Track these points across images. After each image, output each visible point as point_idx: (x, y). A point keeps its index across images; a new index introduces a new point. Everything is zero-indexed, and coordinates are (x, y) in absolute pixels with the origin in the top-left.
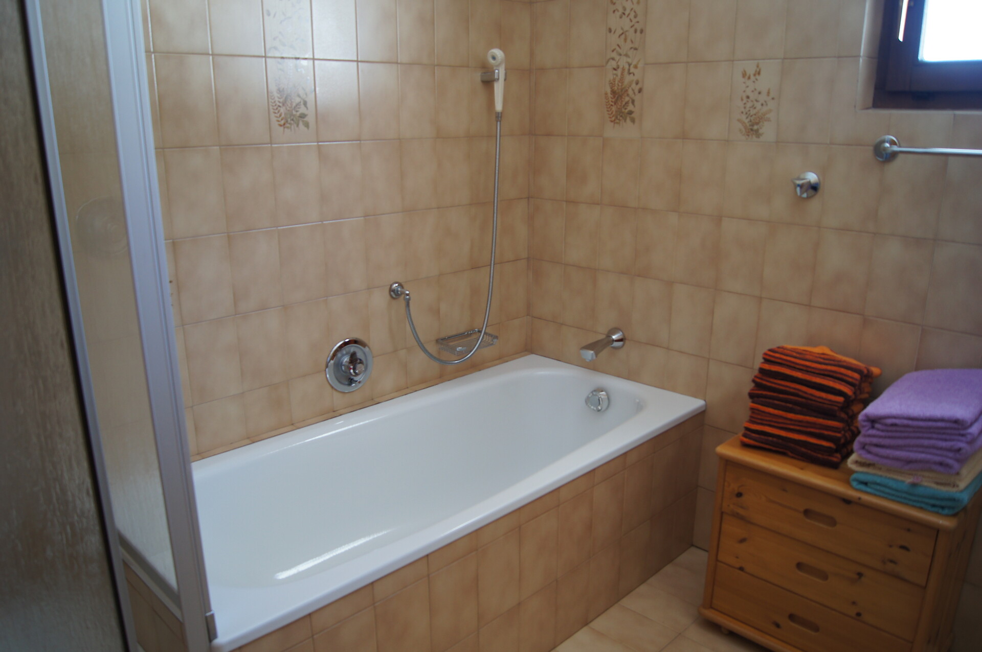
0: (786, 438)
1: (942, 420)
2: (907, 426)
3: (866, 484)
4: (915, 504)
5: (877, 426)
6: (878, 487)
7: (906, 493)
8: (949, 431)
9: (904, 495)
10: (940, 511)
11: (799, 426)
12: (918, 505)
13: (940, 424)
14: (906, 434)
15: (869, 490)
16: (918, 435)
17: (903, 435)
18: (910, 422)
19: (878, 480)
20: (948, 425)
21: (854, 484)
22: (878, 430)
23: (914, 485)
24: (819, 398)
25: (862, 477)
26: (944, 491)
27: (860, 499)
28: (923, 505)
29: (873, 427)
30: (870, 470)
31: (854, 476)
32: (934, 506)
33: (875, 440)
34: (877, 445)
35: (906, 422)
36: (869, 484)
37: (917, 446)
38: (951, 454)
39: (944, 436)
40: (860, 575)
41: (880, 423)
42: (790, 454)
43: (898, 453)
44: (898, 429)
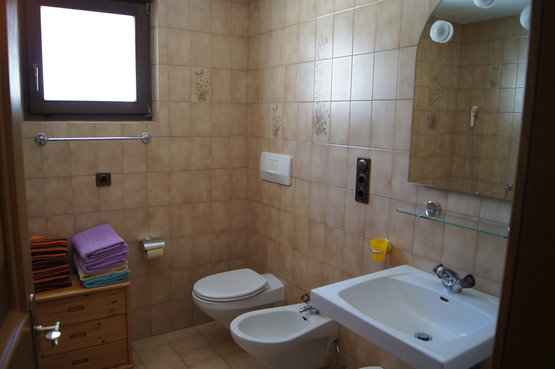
0: (45, 282)
1: (116, 244)
2: (105, 252)
3: (92, 284)
4: (113, 282)
5: (91, 257)
6: (98, 283)
7: (109, 280)
8: (120, 248)
9: (108, 281)
10: (123, 280)
11: (49, 274)
12: (115, 282)
13: (116, 246)
14: (104, 256)
15: (94, 286)
16: (108, 254)
17: (103, 256)
18: (105, 250)
19: (97, 280)
20: (119, 245)
21: (88, 286)
22: (92, 258)
23: (111, 275)
24: (55, 257)
25: (90, 282)
26: (122, 272)
27: (93, 291)
28: (116, 282)
29: (90, 258)
30: (91, 278)
31: (86, 283)
32: (120, 280)
33: (92, 263)
34: (93, 266)
35: (103, 250)
36: (93, 284)
37: (109, 259)
38: (122, 256)
39: (118, 251)
40: (99, 324)
41: (92, 256)
42: (49, 289)
43: (103, 265)
44: (100, 255)
